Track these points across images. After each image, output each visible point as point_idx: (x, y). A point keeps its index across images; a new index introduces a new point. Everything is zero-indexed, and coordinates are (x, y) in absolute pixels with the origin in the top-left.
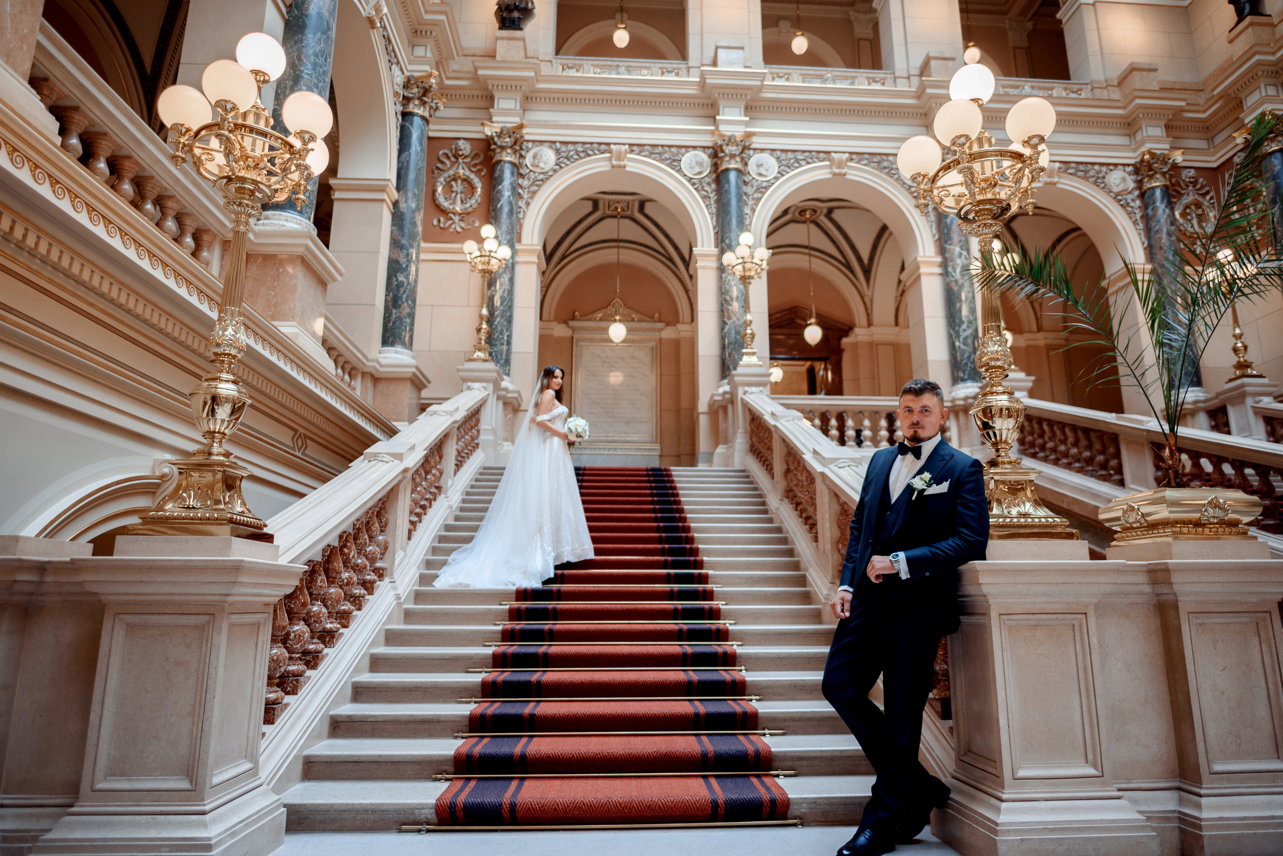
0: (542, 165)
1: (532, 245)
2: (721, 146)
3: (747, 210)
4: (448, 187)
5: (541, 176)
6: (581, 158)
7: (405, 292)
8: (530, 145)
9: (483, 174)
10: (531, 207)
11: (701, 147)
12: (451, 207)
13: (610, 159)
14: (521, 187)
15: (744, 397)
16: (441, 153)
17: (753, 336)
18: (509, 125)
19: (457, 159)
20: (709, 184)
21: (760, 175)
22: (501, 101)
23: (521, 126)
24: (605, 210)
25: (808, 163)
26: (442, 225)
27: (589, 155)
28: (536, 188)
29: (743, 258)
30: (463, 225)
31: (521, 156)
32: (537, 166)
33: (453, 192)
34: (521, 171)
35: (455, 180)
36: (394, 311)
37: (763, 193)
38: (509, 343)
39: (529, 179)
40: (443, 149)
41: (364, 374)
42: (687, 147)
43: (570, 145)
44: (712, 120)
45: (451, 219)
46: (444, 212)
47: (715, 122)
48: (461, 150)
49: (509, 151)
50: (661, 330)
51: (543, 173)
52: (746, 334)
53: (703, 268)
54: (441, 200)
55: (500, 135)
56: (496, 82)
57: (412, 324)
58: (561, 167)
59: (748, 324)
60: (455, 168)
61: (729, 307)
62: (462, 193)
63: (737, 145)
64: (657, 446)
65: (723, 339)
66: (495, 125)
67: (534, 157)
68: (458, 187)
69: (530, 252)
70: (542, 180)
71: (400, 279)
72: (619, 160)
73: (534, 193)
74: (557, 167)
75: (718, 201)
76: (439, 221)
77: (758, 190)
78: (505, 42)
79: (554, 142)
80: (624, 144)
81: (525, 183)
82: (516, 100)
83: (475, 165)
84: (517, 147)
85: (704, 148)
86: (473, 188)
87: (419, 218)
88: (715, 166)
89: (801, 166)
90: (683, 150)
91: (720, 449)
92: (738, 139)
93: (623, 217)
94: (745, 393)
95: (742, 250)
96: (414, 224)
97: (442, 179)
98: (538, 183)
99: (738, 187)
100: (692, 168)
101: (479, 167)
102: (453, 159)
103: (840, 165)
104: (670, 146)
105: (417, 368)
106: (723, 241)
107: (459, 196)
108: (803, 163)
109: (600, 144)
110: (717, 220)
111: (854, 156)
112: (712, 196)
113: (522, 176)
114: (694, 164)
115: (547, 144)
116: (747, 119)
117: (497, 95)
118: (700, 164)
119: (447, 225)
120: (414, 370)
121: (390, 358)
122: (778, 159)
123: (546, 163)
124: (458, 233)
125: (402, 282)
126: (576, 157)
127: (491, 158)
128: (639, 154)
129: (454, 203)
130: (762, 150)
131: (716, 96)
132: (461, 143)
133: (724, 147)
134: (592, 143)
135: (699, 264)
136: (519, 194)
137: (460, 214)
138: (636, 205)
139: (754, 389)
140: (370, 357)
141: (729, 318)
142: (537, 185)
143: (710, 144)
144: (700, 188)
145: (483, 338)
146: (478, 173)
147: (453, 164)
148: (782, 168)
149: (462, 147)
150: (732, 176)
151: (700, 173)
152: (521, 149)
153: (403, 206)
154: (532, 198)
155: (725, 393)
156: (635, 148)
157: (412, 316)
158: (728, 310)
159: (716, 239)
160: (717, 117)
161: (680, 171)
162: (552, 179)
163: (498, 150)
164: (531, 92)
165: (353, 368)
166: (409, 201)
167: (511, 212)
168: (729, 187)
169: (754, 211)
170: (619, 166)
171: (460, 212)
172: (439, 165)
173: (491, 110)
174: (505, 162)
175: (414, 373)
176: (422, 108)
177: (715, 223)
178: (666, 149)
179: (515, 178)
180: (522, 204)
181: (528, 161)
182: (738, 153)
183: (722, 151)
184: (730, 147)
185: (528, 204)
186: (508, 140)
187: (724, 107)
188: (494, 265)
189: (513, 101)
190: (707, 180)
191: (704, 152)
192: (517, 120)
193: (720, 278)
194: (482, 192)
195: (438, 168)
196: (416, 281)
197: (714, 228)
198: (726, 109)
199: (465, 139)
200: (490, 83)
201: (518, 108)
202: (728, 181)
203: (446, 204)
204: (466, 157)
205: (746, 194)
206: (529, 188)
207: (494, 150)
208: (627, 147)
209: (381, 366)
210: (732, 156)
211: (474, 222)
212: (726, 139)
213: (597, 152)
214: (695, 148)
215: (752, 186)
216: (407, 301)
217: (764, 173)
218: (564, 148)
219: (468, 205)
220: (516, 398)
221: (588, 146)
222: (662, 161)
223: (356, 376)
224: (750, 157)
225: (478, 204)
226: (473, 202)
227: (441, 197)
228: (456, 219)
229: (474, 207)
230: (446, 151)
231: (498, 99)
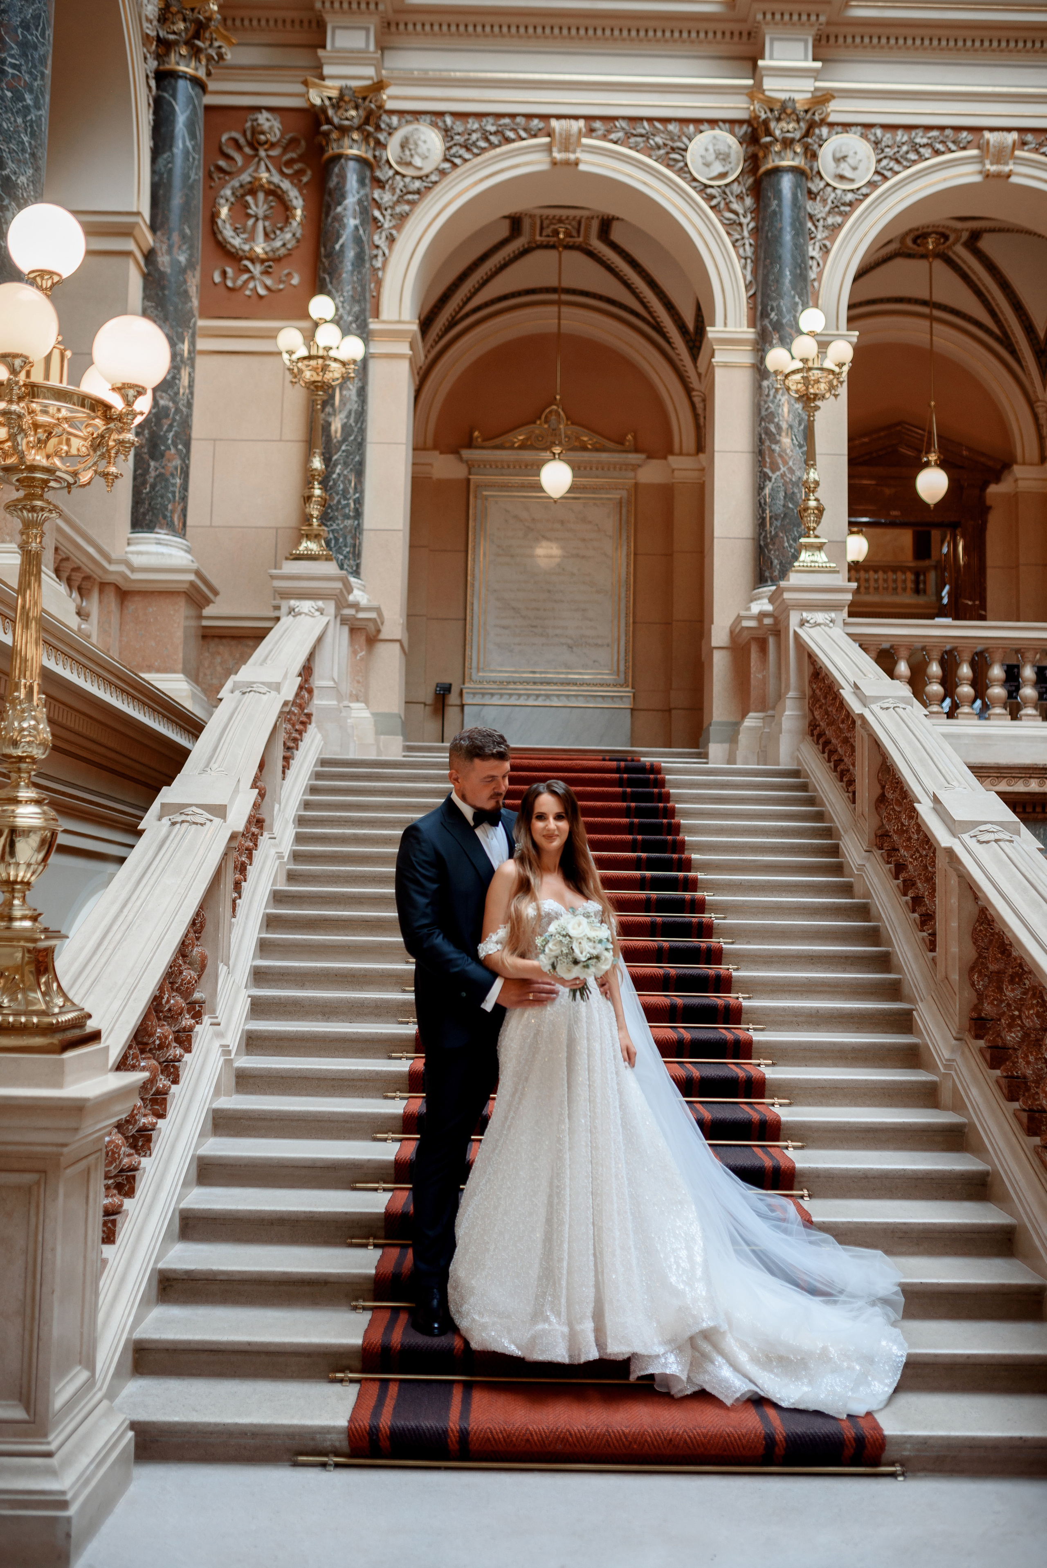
0: (417, 161)
1: (399, 322)
2: (766, 122)
3: (813, 251)
4: (240, 206)
5: (417, 184)
6: (493, 146)
7: (171, 426)
8: (395, 120)
9: (305, 179)
10: (397, 246)
11: (724, 121)
12: (246, 247)
13: (549, 148)
14: (379, 207)
15: (799, 631)
16: (224, 138)
17: (820, 511)
18: (355, 83)
19: (256, 150)
20: (740, 197)
21: (842, 177)
22: (338, 33)
23: (379, 86)
24: (533, 234)
25: (937, 153)
26: (230, 284)
27: (508, 140)
28: (407, 208)
29: (804, 361)
30: (269, 281)
31: (378, 143)
32: (409, 164)
33: (249, 216)
34: (378, 174)
35: (253, 192)
36: (152, 464)
37: (846, 215)
38: (358, 514)
39: (393, 190)
40: (230, 129)
41: (103, 586)
42: (698, 121)
43: (470, 120)
44: (749, 64)
45: (247, 270)
46: (234, 257)
47: (754, 71)
48: (263, 133)
49: (355, 136)
50: (635, 467)
51: (420, 178)
52: (806, 509)
53: (726, 365)
54: (228, 232)
55: (339, 103)
57: (185, 487)
58: (455, 165)
59: (812, 488)
60: (251, 170)
61: (776, 447)
62: (266, 218)
63: (798, 121)
64: (627, 692)
65: (760, 506)
66: (328, 83)
67: (403, 146)
68: (258, 206)
69: (394, 335)
70: (418, 192)
72: (567, 150)
73: (403, 218)
74: (447, 165)
75: (756, 232)
76: (224, 274)
77: (835, 209)
79: (441, 114)
80: (576, 118)
81: (386, 198)
82: (367, 30)
83: (289, 163)
84: (370, 129)
85: (732, 122)
86: (287, 208)
87: (193, 283)
88: (753, 162)
89: (922, 158)
90: (692, 127)
91: (751, 721)
92: (800, 107)
93: (568, 247)
94: (802, 623)
95: (805, 346)
96: (186, 295)
97: (228, 192)
98: (410, 197)
99: (796, 204)
100: (707, 165)
101: (297, 167)
102: (248, 150)
103: (1000, 156)
104: (665, 121)
105: (198, 573)
106: (764, 314)
107: (260, 224)
108: (926, 152)
109: (529, 116)
110: (754, 272)
111: (1029, 137)
112: (744, 221)
113: (380, 184)
114: (711, 157)
115: (428, 118)
116: (818, 64)
117: (330, 21)
118: (722, 157)
119: (239, 282)
120: (192, 577)
121: (147, 553)
122: (877, 143)
123: (425, 158)
124: (261, 297)
125: (166, 409)
126: (483, 144)
127: (322, 150)
128: (604, 138)
129: (252, 238)
130: (846, 126)
131: (760, 17)
132: (263, 118)
133: (773, 125)
134: (513, 116)
135: (718, 358)
136: (375, 219)
137: (263, 261)
138: (595, 225)
139: (820, 617)
140: (114, 556)
141: (775, 468)
142: (409, 202)
143: (743, 115)
144: (722, 205)
145: (315, 513)
146: (295, 178)
147: (248, 159)
148: (884, 163)
149: (266, 126)
150: (787, 183)
151: (723, 175)
152: (378, 128)
153: (163, 260)
154: (399, 227)
155: (763, 615)
156: (597, 124)
157: (185, 473)
158: (773, 451)
159: (752, 309)
160: (761, 63)
161: (684, 171)
162: (437, 189)
163: (334, 135)
164: (396, 11)
165: (87, 578)
166: (175, 250)
167: (360, 259)
168: (779, 205)
169: (826, 250)
170: (567, 163)
171: (263, 256)
172: (222, 163)
173: (321, 52)
174: (348, 158)
175: (192, 583)
176: (192, 62)
177: (749, 277)
178: (657, 124)
179: (368, 189)
180: (379, 239)
181: (392, 153)
182: (798, 135)
183: (769, 133)
184: (783, 124)
185: (391, 240)
186: (353, 113)
187: (772, 40)
188: (336, 371)
189: (363, 34)
190: (736, 188)
191: (732, 132)
192: (370, 71)
193: (758, 389)
194: (304, 216)
195: (220, 169)
196: (189, 405)
197: (747, 288)
198: (777, 44)
199: (269, 109)
201: (372, 47)
202: (778, 194)
203: (237, 242)
204: (273, 145)
205: (811, 217)
206: (392, 208)
207: (327, 134)
208: (581, 123)
209: (133, 569)
210: (787, 143)
211: (289, 275)
212: (777, 107)
213: (523, 134)
214: (713, 123)
215: (824, 201)
216: (175, 446)
217: (848, 173)
218: (459, 127)
219: (278, 243)
220: (373, 620)
221: (507, 121)
222: (649, 151)
223: (90, 591)
224: (821, 142)
225: (298, 241)
226: (288, 236)
227: (228, 226)
228: (257, 270)
229: (289, 246)
230: (235, 135)
231: (334, 29)
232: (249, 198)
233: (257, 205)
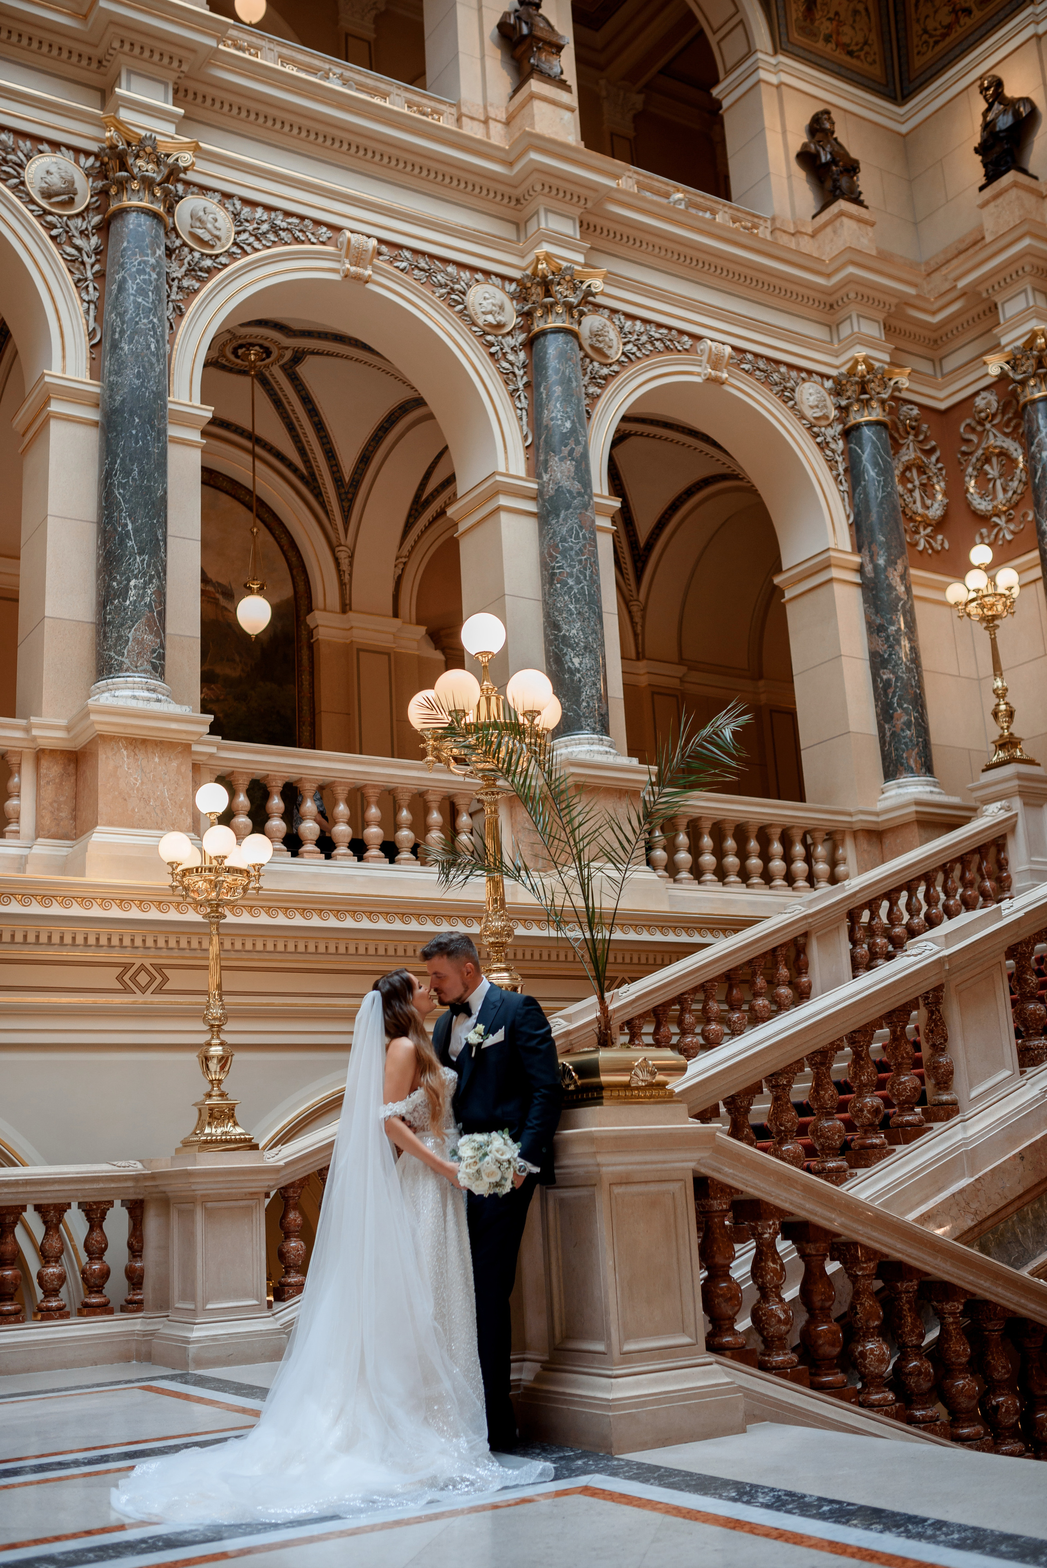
4: (982, 476)
7: (894, 693)
9: (1021, 430)
12: (991, 507)
16: (963, 428)
18: (1019, 343)
19: (983, 425)
22: (1006, 305)
30: (1012, 527)
33: (989, 481)
35: (988, 460)
36: (887, 726)
40: (964, 418)
41: (855, 834)
45: (997, 525)
46: (986, 519)
48: (981, 412)
54: (977, 502)
55: (1015, 363)
56: (988, 284)
60: (983, 443)
62: (1001, 476)
66: (1005, 350)
68: (992, 471)
71: (885, 677)
78: (992, 204)
82: (1026, 291)
83: (1007, 425)
86: (1015, 461)
87: (895, 575)
96: (889, 587)
97: (970, 470)
101: (1012, 424)
102: (979, 428)
107: (998, 483)
117: (998, 299)
119: (994, 537)
121: (890, 797)
124: (1010, 542)
127: (1018, 404)
129: (994, 497)
132: (981, 399)
137: (1006, 512)
140: (852, 810)
146: (1013, 434)
147: (980, 435)
149: (985, 403)
153: (871, 568)
163: (1020, 390)
172: (964, 448)
173: (998, 329)
174: (1034, 402)
176: (866, 413)
186: (1026, 365)
194: (1024, 461)
195: (964, 454)
199: (983, 390)
200: (981, 288)
203: (982, 505)
204: (994, 416)
207: (1014, 391)
209: (876, 815)
216: (900, 705)
219: (1010, 493)
225: (1025, 484)
226: (1015, 484)
227: (976, 496)
228: (1001, 521)
229: (1019, 491)
230: (968, 421)
231: (1003, 304)
232: (987, 467)
233: (992, 469)
